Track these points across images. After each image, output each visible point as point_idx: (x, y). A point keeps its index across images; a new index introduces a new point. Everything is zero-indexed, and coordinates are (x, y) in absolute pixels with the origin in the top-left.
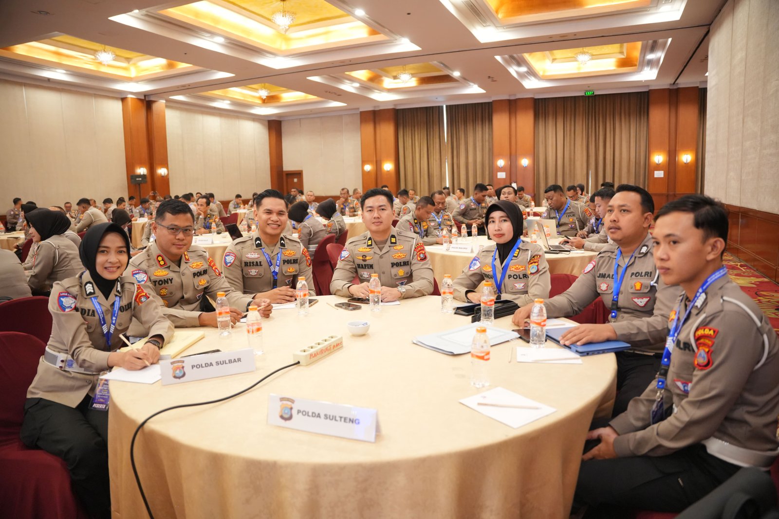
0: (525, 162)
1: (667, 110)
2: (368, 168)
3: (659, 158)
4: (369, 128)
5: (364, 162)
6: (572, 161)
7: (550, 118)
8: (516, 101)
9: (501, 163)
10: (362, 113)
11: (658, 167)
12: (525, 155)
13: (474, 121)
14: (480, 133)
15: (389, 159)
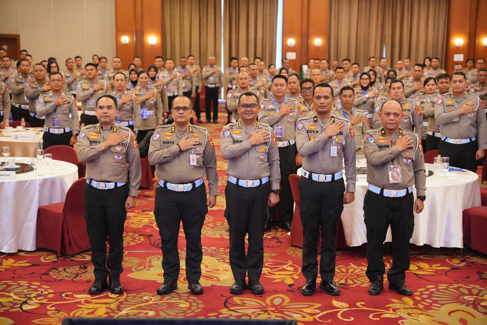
0: (318, 42)
2: (125, 39)
3: (459, 41)
5: (119, 32)
9: (291, 42)
11: (458, 50)
12: (318, 34)
15: (152, 29)
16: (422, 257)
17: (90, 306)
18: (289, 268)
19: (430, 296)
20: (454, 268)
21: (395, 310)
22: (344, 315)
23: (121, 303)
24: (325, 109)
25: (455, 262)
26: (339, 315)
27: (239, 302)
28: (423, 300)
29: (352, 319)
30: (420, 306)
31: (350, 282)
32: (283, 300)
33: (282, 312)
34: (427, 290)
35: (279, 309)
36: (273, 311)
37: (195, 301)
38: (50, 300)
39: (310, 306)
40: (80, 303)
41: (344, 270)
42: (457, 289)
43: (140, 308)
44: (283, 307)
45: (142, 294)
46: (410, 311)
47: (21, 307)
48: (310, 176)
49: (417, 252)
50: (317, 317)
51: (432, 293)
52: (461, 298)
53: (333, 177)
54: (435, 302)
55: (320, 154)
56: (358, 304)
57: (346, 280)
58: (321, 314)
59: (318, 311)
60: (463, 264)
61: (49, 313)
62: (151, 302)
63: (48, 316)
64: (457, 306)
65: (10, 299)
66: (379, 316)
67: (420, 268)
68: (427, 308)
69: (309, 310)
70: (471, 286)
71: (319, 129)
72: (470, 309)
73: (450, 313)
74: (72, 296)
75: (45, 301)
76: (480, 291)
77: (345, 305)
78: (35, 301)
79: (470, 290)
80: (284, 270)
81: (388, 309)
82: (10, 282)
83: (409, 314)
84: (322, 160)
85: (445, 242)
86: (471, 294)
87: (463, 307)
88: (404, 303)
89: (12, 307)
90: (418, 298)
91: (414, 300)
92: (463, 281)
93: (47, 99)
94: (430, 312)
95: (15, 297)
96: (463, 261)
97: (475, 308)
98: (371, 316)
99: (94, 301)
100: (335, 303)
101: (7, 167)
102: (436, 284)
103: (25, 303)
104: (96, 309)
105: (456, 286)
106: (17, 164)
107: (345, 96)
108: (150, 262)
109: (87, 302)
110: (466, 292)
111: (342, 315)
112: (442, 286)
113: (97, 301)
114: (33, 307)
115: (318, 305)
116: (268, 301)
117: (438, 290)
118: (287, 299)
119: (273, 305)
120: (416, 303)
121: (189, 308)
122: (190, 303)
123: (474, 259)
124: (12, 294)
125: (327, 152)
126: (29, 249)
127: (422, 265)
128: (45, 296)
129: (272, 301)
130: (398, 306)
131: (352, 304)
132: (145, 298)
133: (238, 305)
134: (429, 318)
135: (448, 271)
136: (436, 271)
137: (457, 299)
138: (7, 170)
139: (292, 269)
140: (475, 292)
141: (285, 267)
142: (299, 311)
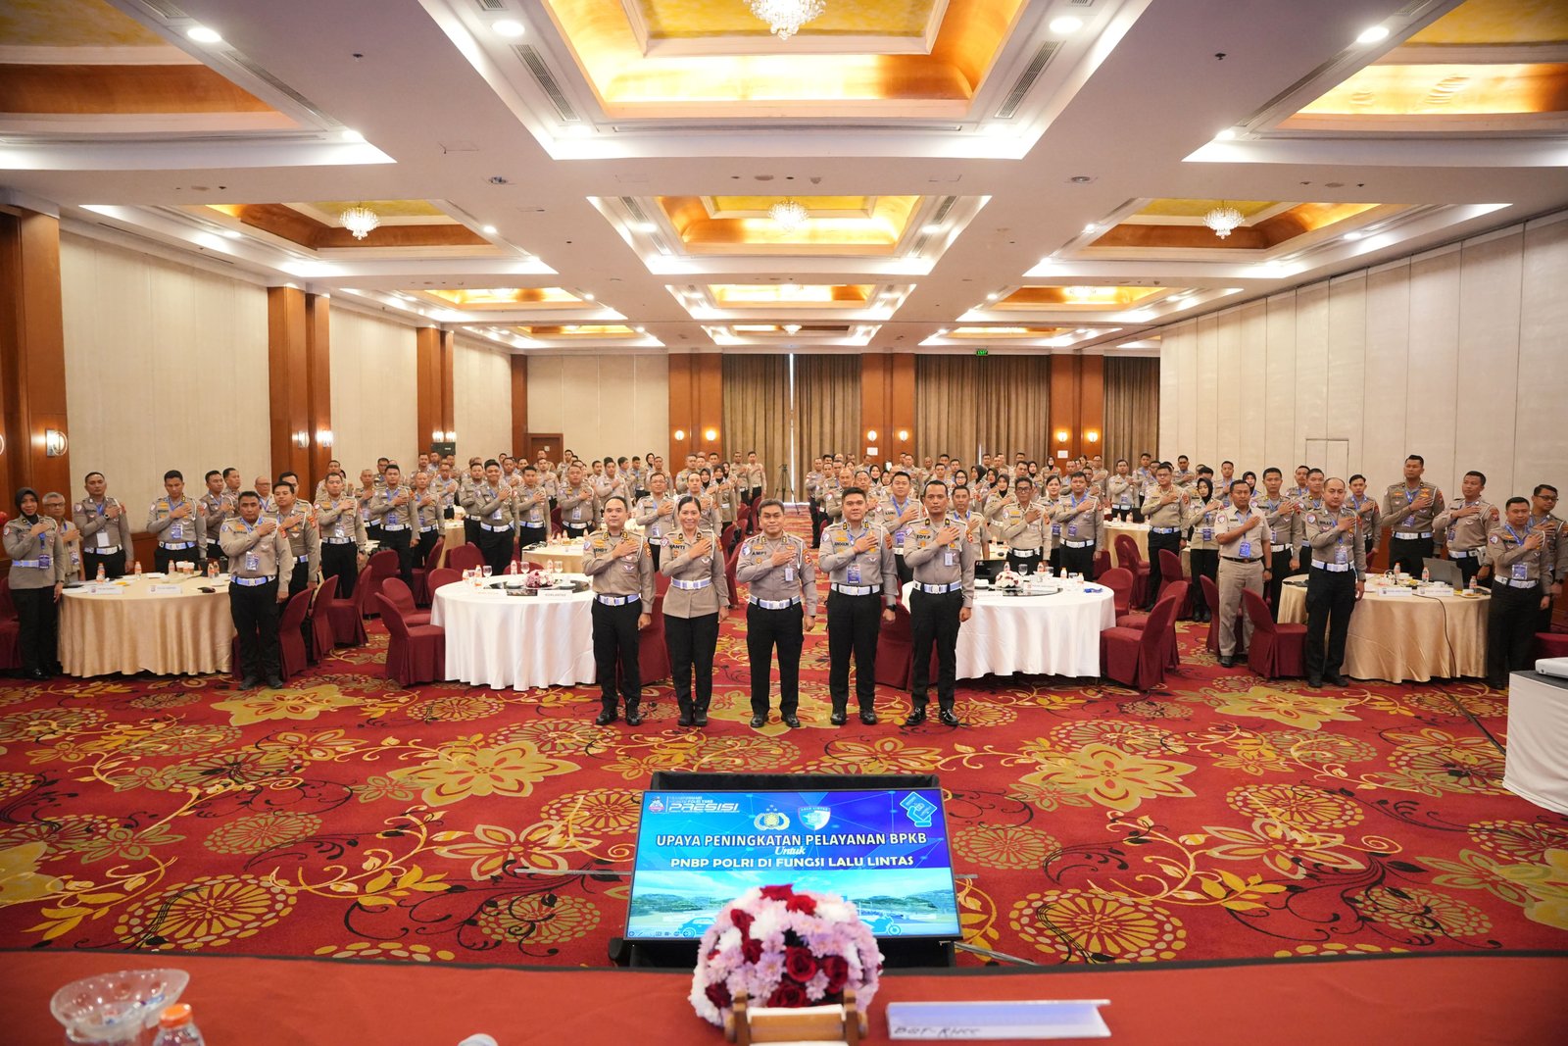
0: (903, 435)
1: (1071, 381)
2: (680, 435)
3: (1062, 436)
4: (683, 380)
5: (673, 427)
6: (960, 436)
7: (933, 379)
8: (892, 356)
9: (872, 435)
10: (670, 355)
11: (1062, 446)
12: (903, 427)
13: (833, 379)
14: (841, 394)
15: (711, 424)
16: (1052, 689)
17: (665, 751)
18: (897, 706)
19: (1068, 735)
20: (1090, 701)
21: (1029, 754)
22: (970, 761)
23: (701, 748)
24: (939, 510)
25: (1091, 694)
26: (965, 762)
27: (843, 748)
28: (1061, 740)
29: (981, 766)
30: (1058, 748)
31: (972, 721)
32: (896, 745)
33: (896, 760)
34: (1064, 728)
35: (893, 756)
36: (885, 759)
37: (789, 746)
38: (618, 742)
39: (929, 751)
40: (652, 747)
41: (964, 707)
42: (1097, 726)
43: (724, 754)
44: (896, 754)
45: (724, 738)
46: (1048, 754)
47: (586, 751)
48: (923, 587)
49: (1046, 683)
50: (939, 764)
51: (1070, 731)
52: (1103, 736)
53: (948, 588)
54: (1075, 742)
55: (933, 562)
56: (986, 748)
57: (968, 718)
58: (943, 761)
59: (939, 758)
60: (1100, 696)
61: (619, 758)
62: (736, 748)
63: (618, 762)
64: (1099, 746)
65: (573, 741)
66: (1012, 761)
67: (1052, 702)
68: (1068, 749)
69: (928, 757)
70: (1112, 722)
71: (931, 534)
72: (1115, 749)
73: (1093, 755)
74: (642, 739)
75: (612, 744)
76: (1123, 727)
77: (969, 749)
78: (601, 743)
79: (1111, 726)
80: (891, 708)
81: (1021, 753)
82: (571, 721)
83: (1047, 758)
84: (935, 569)
85: (1079, 671)
86: (1113, 731)
87: (1107, 747)
88: (1038, 744)
89: (576, 751)
90: (1055, 739)
91: (1050, 740)
92: (1102, 717)
93: (648, 504)
94: (1070, 754)
95: (578, 738)
96: (1099, 692)
97: (1121, 747)
98: (1002, 762)
99: (669, 745)
100: (959, 748)
101: (562, 585)
102: (1073, 719)
103: (590, 745)
104: (672, 756)
105: (1095, 722)
106: (572, 582)
107: (958, 497)
108: (730, 698)
109: (660, 746)
110: (1108, 729)
111: (968, 762)
112: (1080, 723)
113: (673, 745)
114: (601, 751)
115: (938, 751)
116: (877, 745)
117: (1076, 728)
118: (900, 744)
119: (884, 752)
120: (1053, 744)
121: (783, 756)
122: (784, 749)
123: (1111, 690)
124: (574, 735)
125: (941, 561)
126: (589, 682)
127: (1054, 698)
128: (612, 738)
129: (882, 745)
130: (1033, 748)
131: (979, 749)
132: (729, 743)
133: (843, 752)
134: (1070, 762)
135: (1084, 705)
136: (1071, 706)
137: (1099, 737)
138: (562, 588)
139: (901, 706)
140: (1117, 728)
141: (892, 704)
142: (916, 758)
